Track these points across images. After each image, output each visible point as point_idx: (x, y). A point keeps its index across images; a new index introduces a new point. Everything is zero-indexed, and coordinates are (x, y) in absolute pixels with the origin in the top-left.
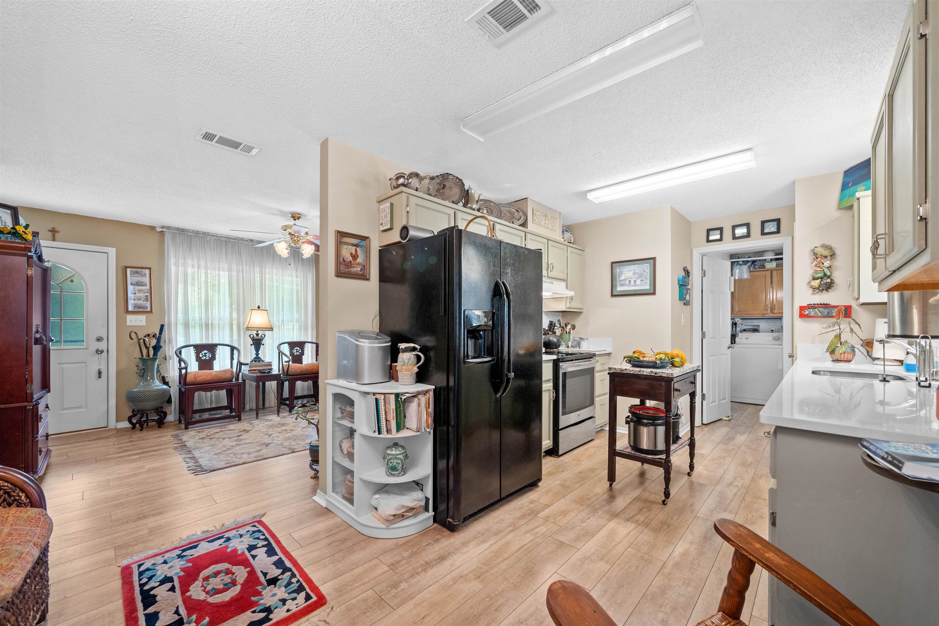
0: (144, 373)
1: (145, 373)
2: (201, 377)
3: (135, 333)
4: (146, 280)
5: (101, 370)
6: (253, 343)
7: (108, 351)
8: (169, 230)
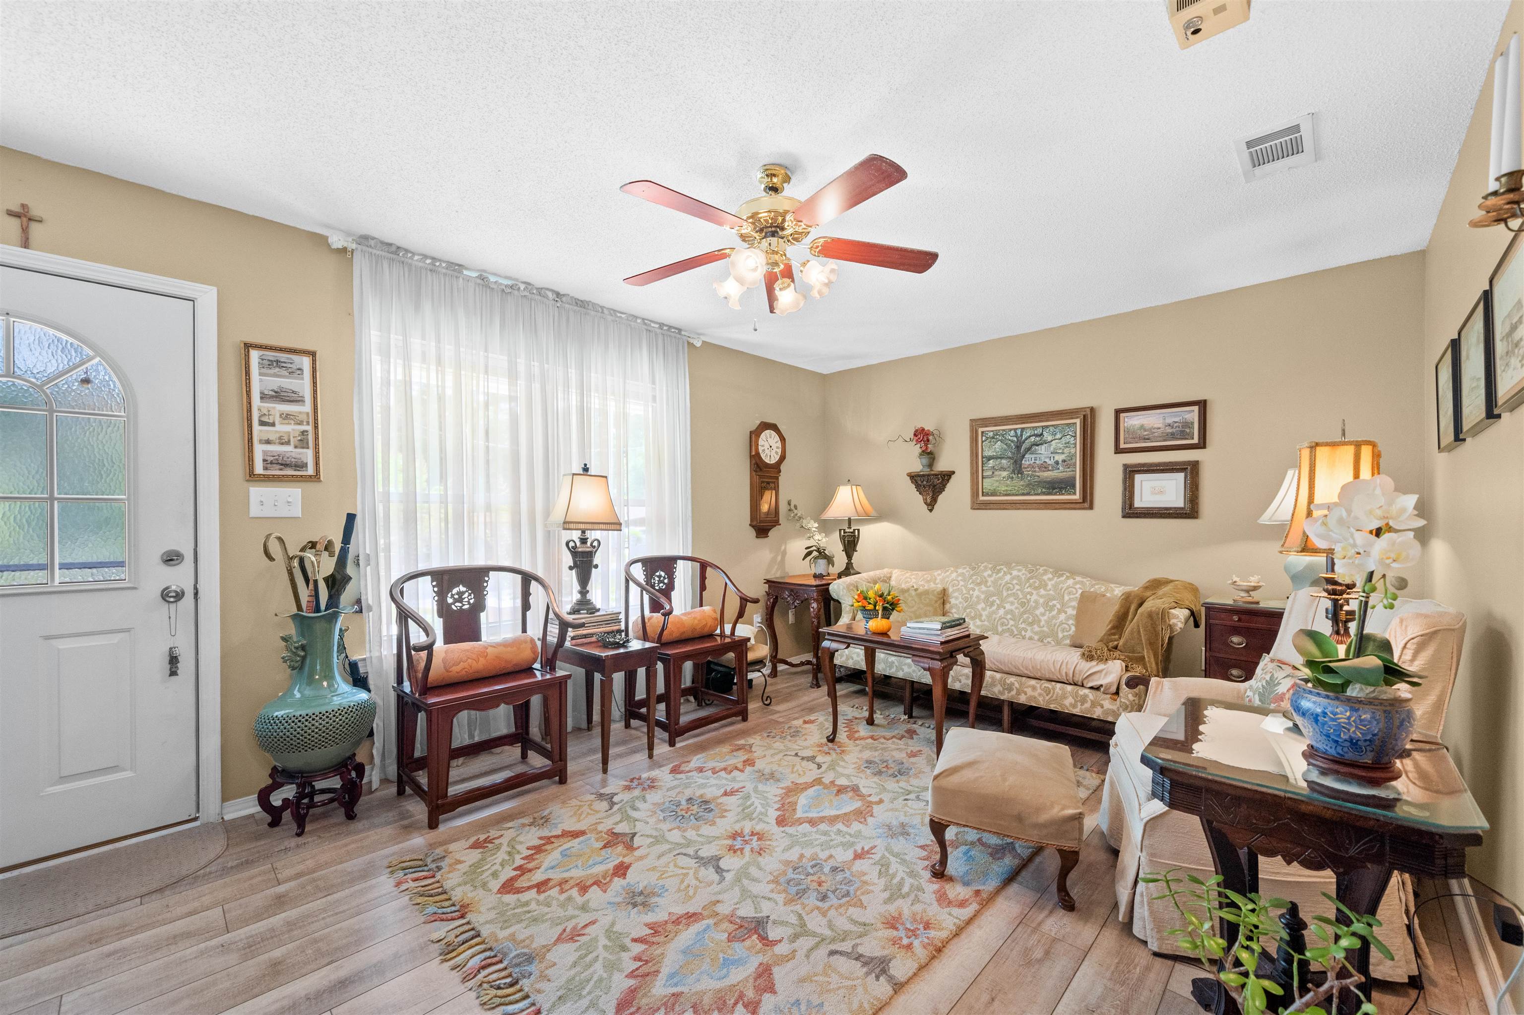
0: (304, 658)
1: (308, 661)
2: (462, 665)
3: (280, 539)
4: (304, 386)
5: (177, 652)
6: (575, 562)
7: (196, 594)
8: (364, 248)
